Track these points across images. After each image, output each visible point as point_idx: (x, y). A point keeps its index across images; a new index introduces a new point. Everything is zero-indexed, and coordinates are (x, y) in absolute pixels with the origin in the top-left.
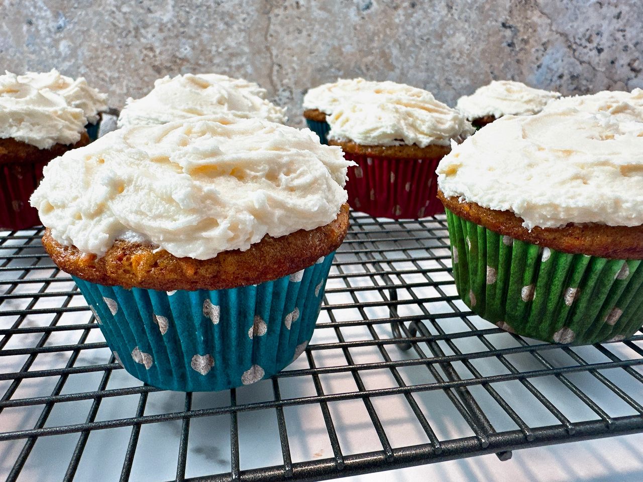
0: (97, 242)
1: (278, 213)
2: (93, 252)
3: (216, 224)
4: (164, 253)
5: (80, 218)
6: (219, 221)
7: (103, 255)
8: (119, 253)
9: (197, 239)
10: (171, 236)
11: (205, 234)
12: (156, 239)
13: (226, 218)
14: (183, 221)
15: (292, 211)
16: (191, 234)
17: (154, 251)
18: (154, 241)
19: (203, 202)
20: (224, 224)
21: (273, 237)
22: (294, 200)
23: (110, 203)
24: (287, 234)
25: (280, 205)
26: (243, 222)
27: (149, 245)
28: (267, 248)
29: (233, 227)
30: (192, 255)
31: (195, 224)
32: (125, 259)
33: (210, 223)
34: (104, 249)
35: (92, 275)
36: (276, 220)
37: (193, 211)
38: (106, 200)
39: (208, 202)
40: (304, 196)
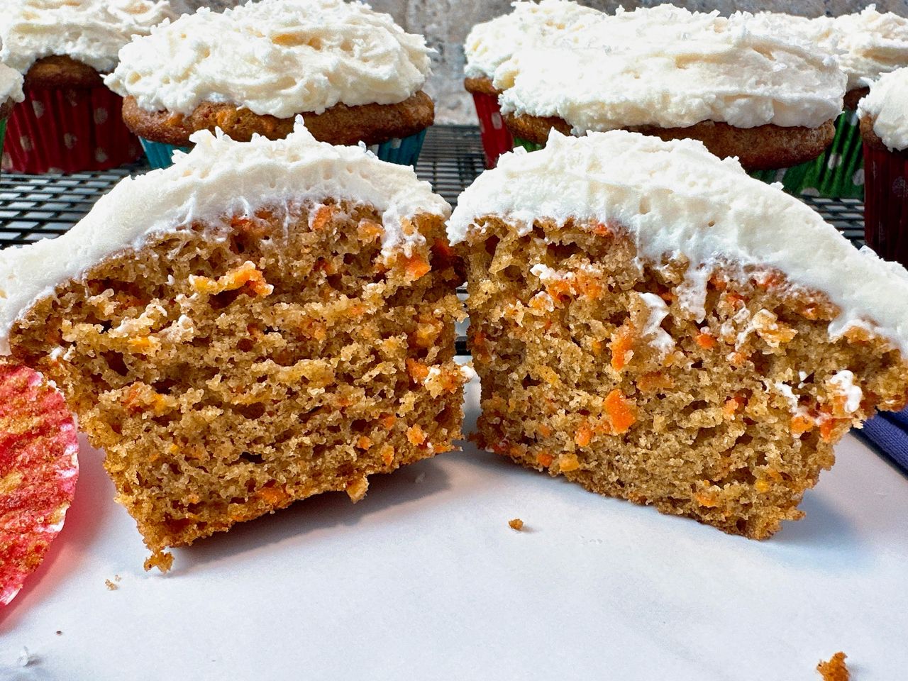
0: (185, 100)
1: (351, 79)
2: (181, 111)
3: (295, 83)
4: (246, 111)
5: (167, 82)
6: (296, 80)
7: (191, 113)
8: (205, 110)
9: (277, 96)
10: (254, 93)
11: (283, 91)
12: (239, 97)
13: (302, 77)
14: (265, 77)
15: (365, 78)
16: (270, 91)
17: (238, 109)
18: (237, 99)
19: (282, 62)
20: (300, 83)
21: (346, 105)
22: (367, 69)
23: (196, 66)
24: (360, 103)
25: (354, 72)
26: (319, 81)
27: (233, 106)
28: (339, 115)
29: (309, 86)
30: (271, 112)
31: (275, 81)
32: (211, 115)
33: (289, 82)
34: (191, 108)
35: (179, 134)
36: (349, 85)
37: (275, 69)
38: (192, 64)
39: (286, 63)
40: (376, 66)
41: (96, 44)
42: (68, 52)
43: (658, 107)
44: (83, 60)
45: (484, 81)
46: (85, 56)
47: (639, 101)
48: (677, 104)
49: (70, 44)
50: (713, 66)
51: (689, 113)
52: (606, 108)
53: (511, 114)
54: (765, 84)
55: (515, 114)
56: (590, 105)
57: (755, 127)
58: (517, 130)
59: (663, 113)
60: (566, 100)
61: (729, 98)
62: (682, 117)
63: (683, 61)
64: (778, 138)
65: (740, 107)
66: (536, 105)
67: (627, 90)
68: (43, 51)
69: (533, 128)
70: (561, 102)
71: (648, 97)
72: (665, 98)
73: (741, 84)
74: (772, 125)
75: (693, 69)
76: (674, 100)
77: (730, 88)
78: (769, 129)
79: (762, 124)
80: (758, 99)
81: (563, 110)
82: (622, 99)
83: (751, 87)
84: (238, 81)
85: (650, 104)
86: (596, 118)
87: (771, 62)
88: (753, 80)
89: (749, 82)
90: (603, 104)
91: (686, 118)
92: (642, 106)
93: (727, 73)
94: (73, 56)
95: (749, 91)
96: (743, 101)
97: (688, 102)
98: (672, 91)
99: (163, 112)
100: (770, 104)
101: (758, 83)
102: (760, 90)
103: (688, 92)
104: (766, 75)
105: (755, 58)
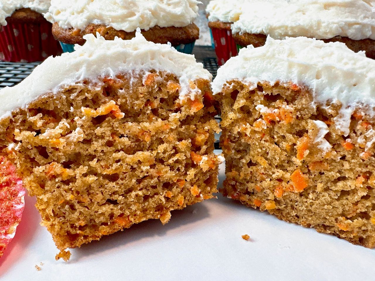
0: (82, 22)
1: (162, 14)
2: (80, 28)
3: (135, 15)
4: (111, 28)
5: (73, 14)
6: (136, 13)
7: (84, 29)
8: (91, 28)
9: (126, 21)
10: (115, 19)
11: (129, 19)
12: (108, 21)
13: (139, 12)
14: (121, 12)
15: (169, 13)
16: (123, 18)
17: (107, 27)
18: (107, 23)
19: (129, 5)
20: (138, 15)
21: (159, 27)
22: (170, 9)
24: (166, 26)
25: (164, 10)
26: (147, 14)
27: (105, 26)
28: (156, 31)
29: (142, 16)
30: (124, 29)
31: (126, 13)
32: (94, 30)
33: (132, 14)
34: (85, 26)
35: (78, 39)
36: (161, 16)
37: (126, 8)
38: (86, 5)
39: (131, 5)
40: (174, 8)
41: (42, 3)
42: (30, 7)
43: (315, 28)
44: (36, 10)
45: (218, 23)
46: (38, 9)
47: (305, 25)
48: (325, 28)
49: (31, 3)
50: (342, 8)
51: (330, 32)
52: (289, 29)
53: (238, 33)
54: (368, 18)
55: (240, 33)
56: (280, 28)
57: (361, 40)
58: (240, 41)
59: (318, 32)
60: (268, 25)
61: (350, 25)
62: (326, 33)
63: (327, 6)
64: (372, 45)
65: (355, 29)
66: (252, 27)
67: (299, 20)
68: (18, 6)
69: (249, 40)
70: (266, 26)
71: (311, 23)
72: (319, 24)
73: (357, 17)
74: (369, 39)
75: (333, 10)
76: (323, 25)
77: (351, 20)
78: (368, 41)
79: (365, 38)
80: (364, 25)
81: (266, 30)
82: (297, 24)
83: (361, 19)
84: (107, 13)
85: (311, 27)
86: (283, 34)
87: (371, 7)
88: (362, 16)
89: (360, 17)
90: (287, 27)
91: (329, 34)
92: (307, 28)
93: (349, 12)
94: (32, 9)
95: (360, 21)
96: (357, 26)
97: (331, 26)
98: (322, 20)
99: (71, 29)
100: (370, 28)
101: (365, 17)
102: (366, 21)
103: (331, 21)
104: (369, 13)
105: (363, 5)
